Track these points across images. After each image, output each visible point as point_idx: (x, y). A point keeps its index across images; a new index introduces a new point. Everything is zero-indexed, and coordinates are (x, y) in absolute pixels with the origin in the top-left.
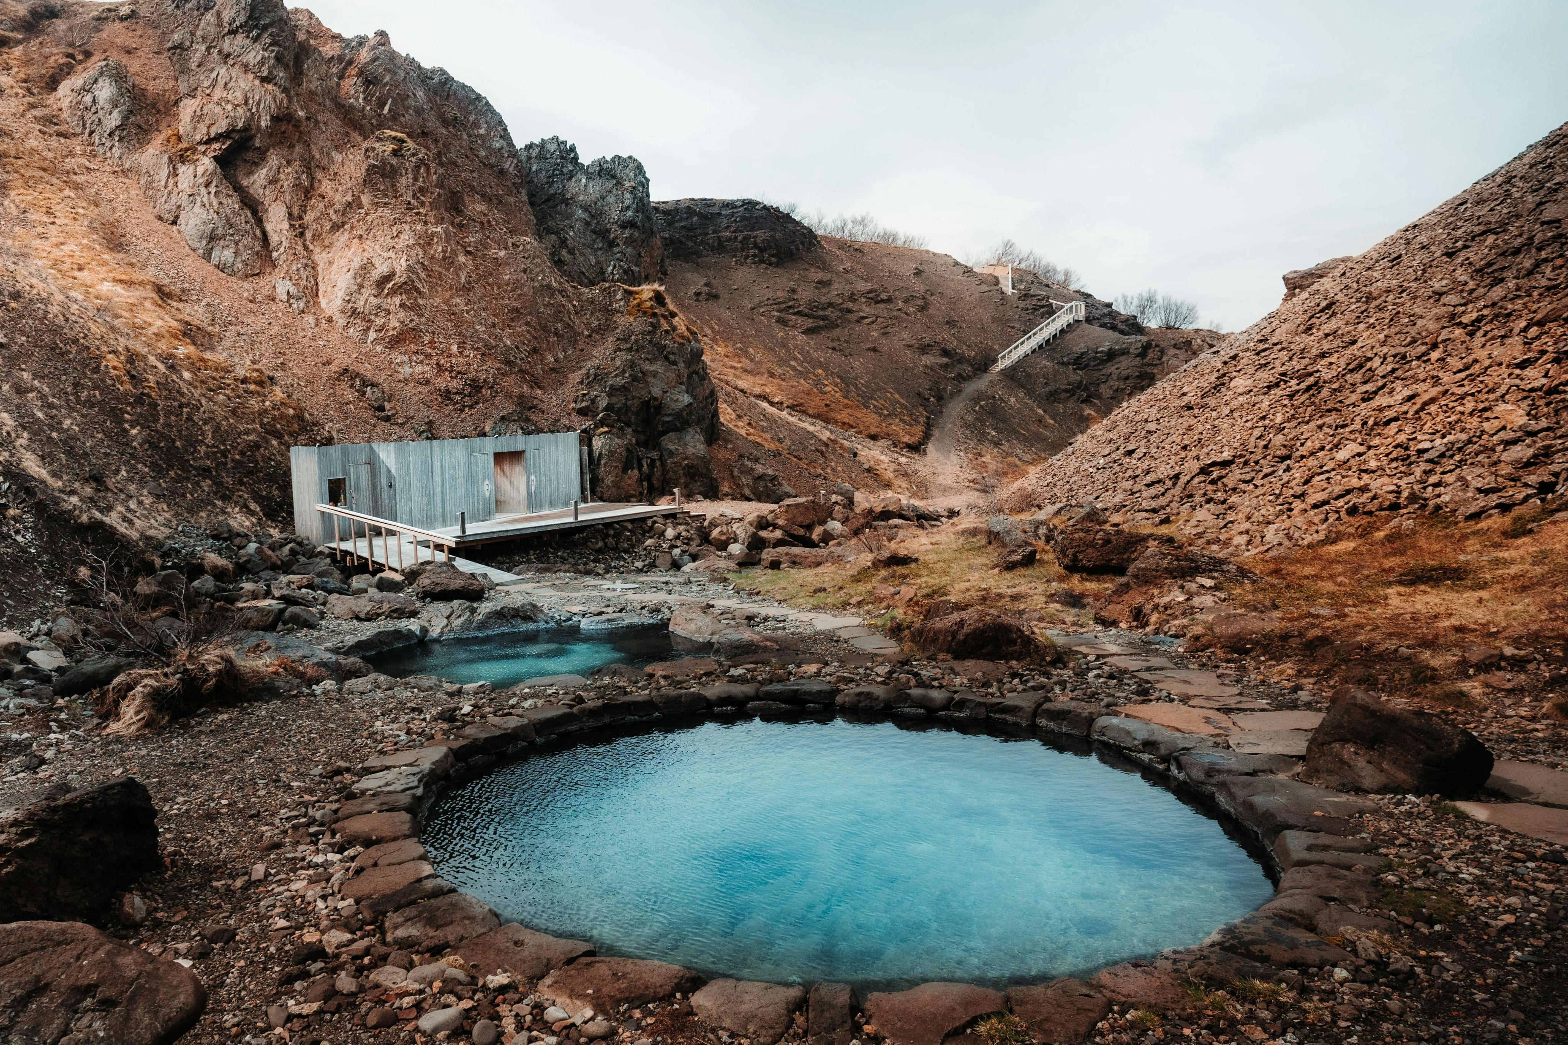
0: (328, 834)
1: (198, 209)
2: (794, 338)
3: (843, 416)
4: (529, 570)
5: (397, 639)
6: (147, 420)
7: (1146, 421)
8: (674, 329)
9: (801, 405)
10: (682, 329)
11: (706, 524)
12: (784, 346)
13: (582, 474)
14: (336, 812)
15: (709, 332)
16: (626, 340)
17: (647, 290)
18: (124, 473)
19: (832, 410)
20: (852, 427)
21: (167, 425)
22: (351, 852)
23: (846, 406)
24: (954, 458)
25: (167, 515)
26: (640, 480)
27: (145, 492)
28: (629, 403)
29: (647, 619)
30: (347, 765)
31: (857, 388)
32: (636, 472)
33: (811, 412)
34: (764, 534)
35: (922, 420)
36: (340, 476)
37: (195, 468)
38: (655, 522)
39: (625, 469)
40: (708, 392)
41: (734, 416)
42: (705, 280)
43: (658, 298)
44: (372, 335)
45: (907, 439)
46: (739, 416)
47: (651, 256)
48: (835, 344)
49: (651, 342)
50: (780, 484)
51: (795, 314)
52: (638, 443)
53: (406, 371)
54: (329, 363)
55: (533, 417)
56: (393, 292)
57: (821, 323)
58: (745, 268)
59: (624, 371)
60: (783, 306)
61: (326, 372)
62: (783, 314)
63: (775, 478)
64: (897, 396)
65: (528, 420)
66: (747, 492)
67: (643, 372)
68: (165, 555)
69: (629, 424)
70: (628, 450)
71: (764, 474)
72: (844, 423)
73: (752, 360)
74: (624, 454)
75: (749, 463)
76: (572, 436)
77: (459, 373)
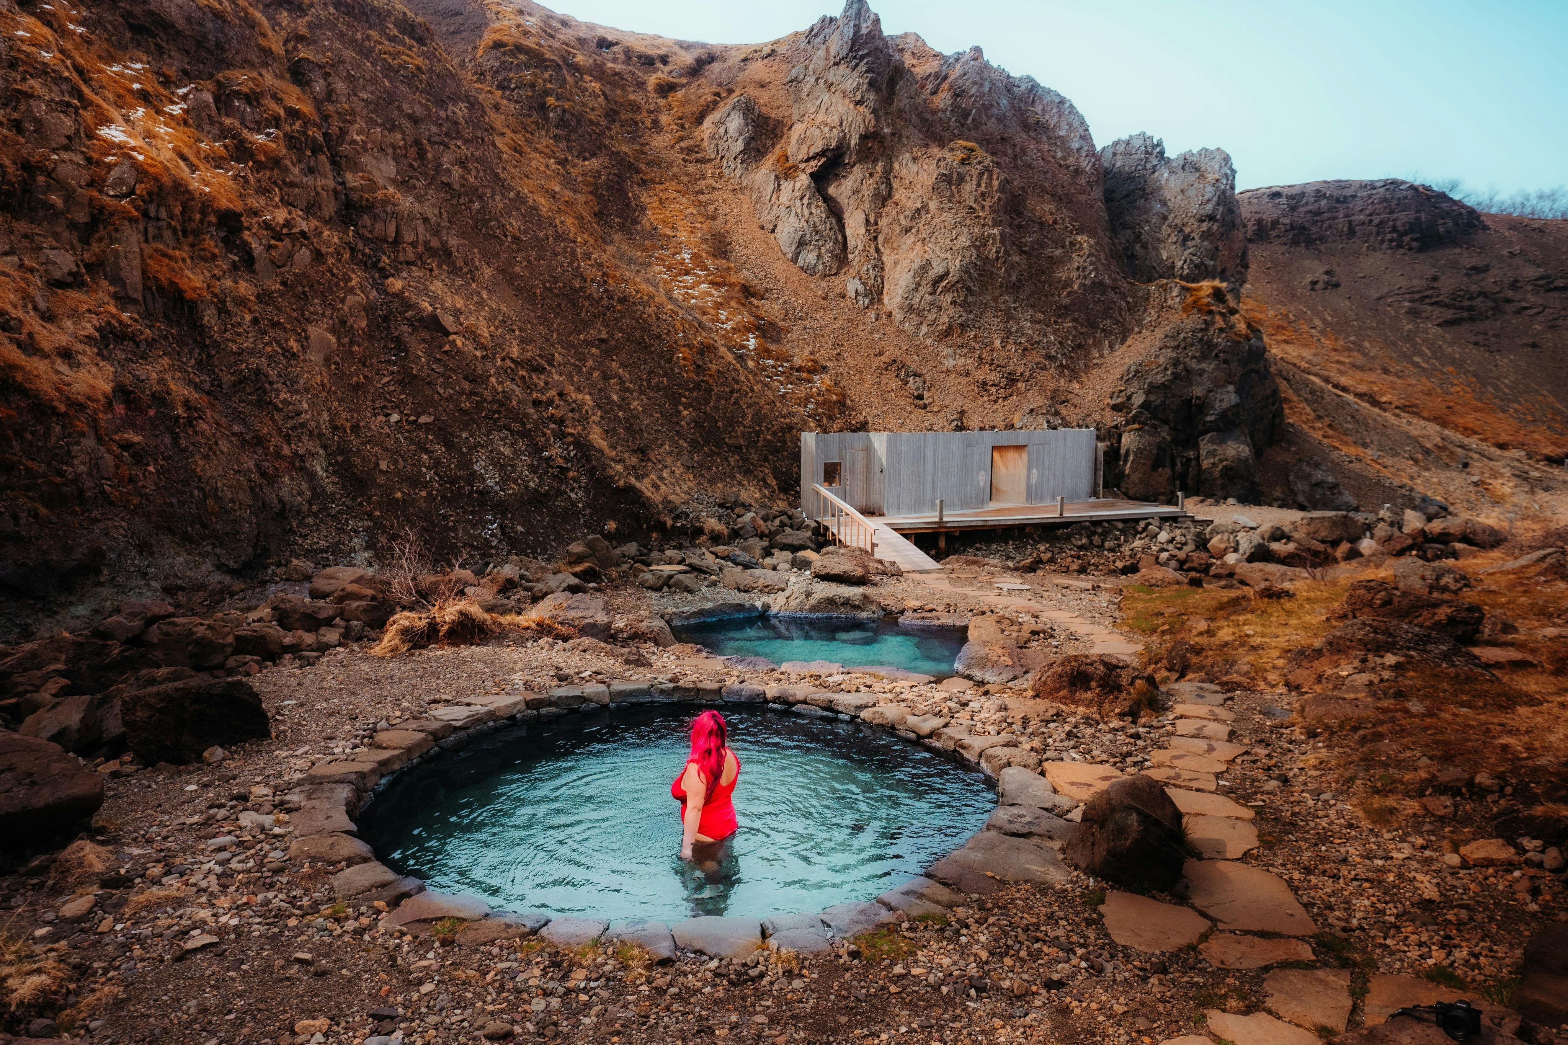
1: (792, 219)
2: (1426, 331)
3: (1470, 420)
4: (958, 561)
6: (699, 403)
8: (1232, 327)
9: (1416, 406)
10: (1242, 327)
11: (1210, 529)
12: (1409, 338)
13: (1096, 470)
15: (1318, 322)
16: (1174, 337)
17: (1206, 286)
19: (1454, 413)
20: (1475, 432)
21: (716, 408)
23: (1476, 410)
26: (1173, 479)
27: (679, 464)
28: (1168, 401)
31: (1496, 388)
32: (1168, 470)
33: (1425, 414)
36: (836, 460)
37: (728, 445)
38: (1150, 523)
39: (1155, 467)
40: (1269, 391)
41: (1313, 415)
42: (1326, 268)
43: (1218, 295)
44: (924, 329)
45: (1549, 450)
46: (1319, 418)
47: (1231, 249)
48: (1480, 338)
49: (1201, 339)
50: (1340, 493)
51: (1431, 304)
52: (1175, 441)
53: (949, 363)
54: (880, 354)
55: (1064, 411)
56: (946, 290)
57: (1465, 314)
58: (1378, 254)
59: (1166, 369)
60: (1417, 296)
61: (877, 362)
62: (1416, 305)
63: (1335, 486)
64: (1551, 399)
65: (1057, 413)
66: (1301, 499)
67: (1188, 371)
68: (677, 517)
69: (1165, 422)
70: (1160, 448)
71: (1323, 482)
72: (1466, 429)
73: (1365, 355)
74: (1155, 452)
75: (1307, 469)
76: (1087, 433)
77: (998, 366)
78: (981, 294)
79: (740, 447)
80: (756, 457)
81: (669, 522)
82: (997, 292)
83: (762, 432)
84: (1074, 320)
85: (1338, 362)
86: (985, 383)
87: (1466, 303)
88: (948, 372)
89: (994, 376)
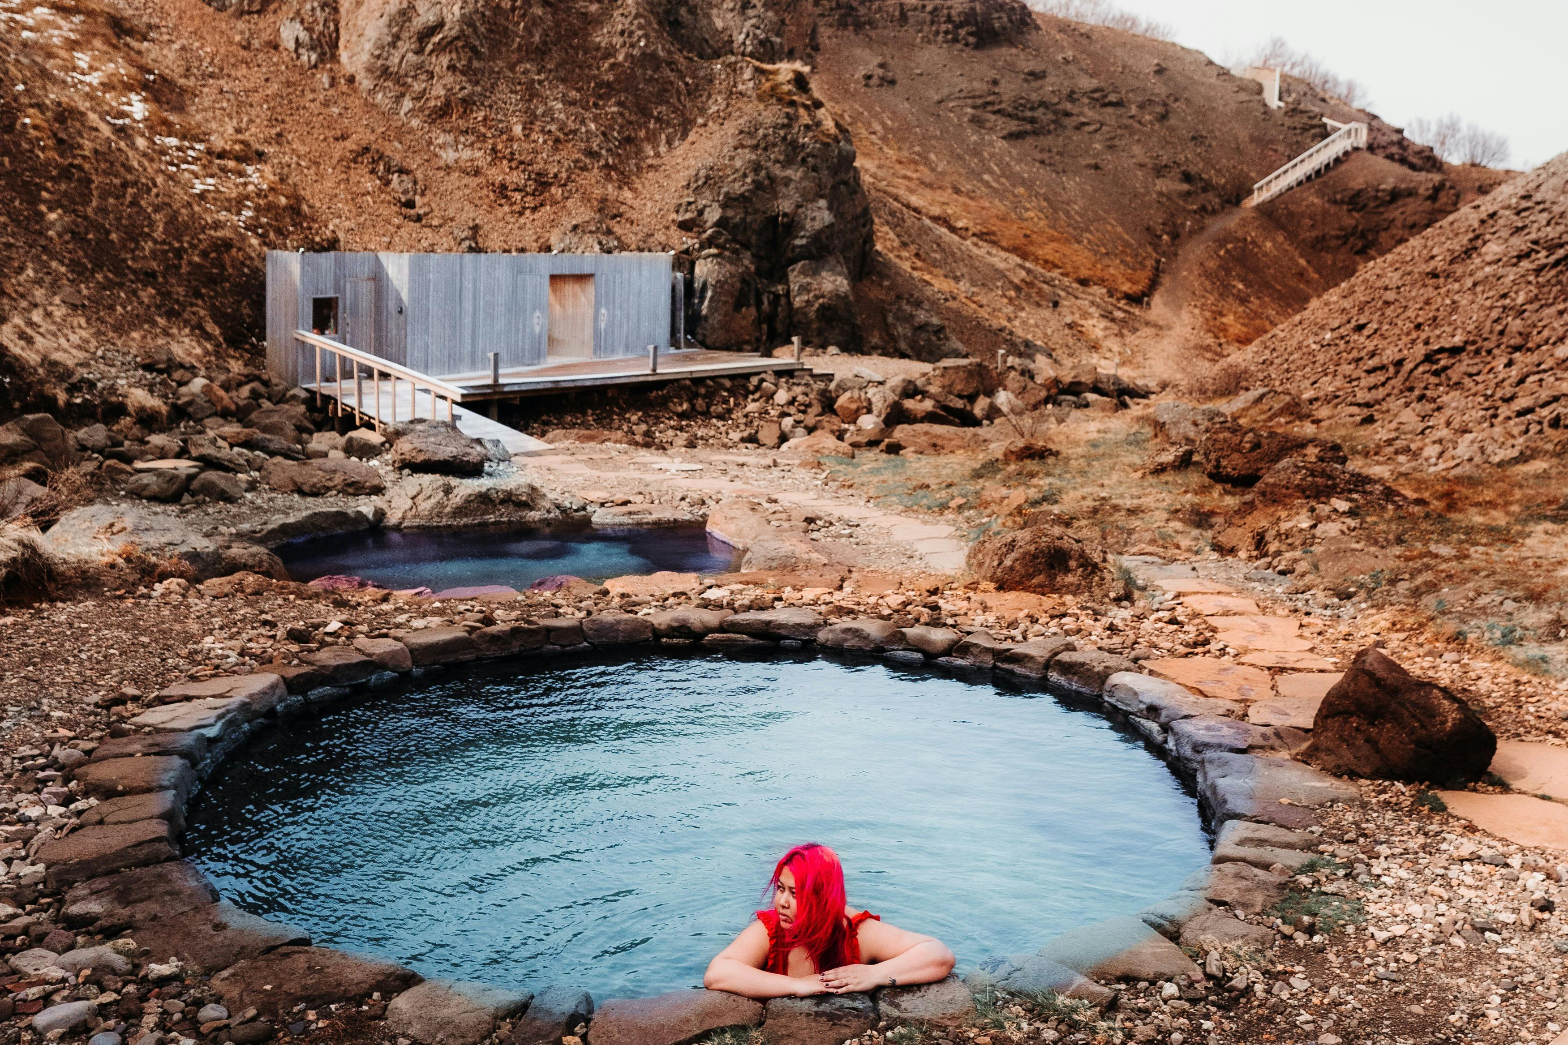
0: (60, 781)
2: (991, 144)
3: (1047, 251)
4: (566, 437)
5: (340, 524)
7: (1386, 288)
8: (819, 124)
9: (993, 233)
10: (829, 125)
11: (832, 386)
12: (976, 152)
13: (675, 310)
14: (89, 753)
15: (878, 127)
16: (751, 134)
17: (785, 70)
18: (30, 272)
19: (1032, 243)
20: (1056, 266)
21: (102, 211)
22: (79, 805)
23: (1052, 239)
24: (1185, 316)
25: (84, 334)
26: (758, 322)
27: (57, 301)
28: (749, 219)
29: (684, 513)
31: (1067, 213)
32: (753, 310)
33: (1004, 244)
34: (909, 404)
35: (1150, 263)
36: (333, 295)
38: (763, 380)
39: (737, 307)
40: (859, 209)
41: (896, 243)
42: (879, 60)
43: (800, 82)
44: (407, 104)
45: (1128, 288)
46: (904, 245)
47: (799, 25)
48: (1045, 156)
49: (784, 138)
50: (947, 339)
51: (994, 113)
52: (758, 272)
53: (449, 156)
54: (344, 137)
55: (617, 229)
56: (440, 48)
57: (1028, 127)
58: (933, 47)
59: (745, 175)
60: (979, 102)
61: (339, 150)
62: (979, 112)
63: (940, 329)
64: (1120, 229)
65: (609, 232)
66: (903, 346)
67: (771, 178)
68: (73, 389)
69: (746, 246)
70: (743, 281)
71: (927, 325)
72: (1046, 261)
73: (933, 170)
74: (738, 285)
75: (907, 308)
76: (665, 258)
77: (522, 163)
78: (492, 58)
79: (152, 275)
80: (181, 290)
81: (62, 397)
82: (514, 57)
83: (186, 250)
84: (619, 104)
85: (905, 177)
86: (503, 187)
87: (1028, 114)
88: (448, 169)
89: (516, 178)
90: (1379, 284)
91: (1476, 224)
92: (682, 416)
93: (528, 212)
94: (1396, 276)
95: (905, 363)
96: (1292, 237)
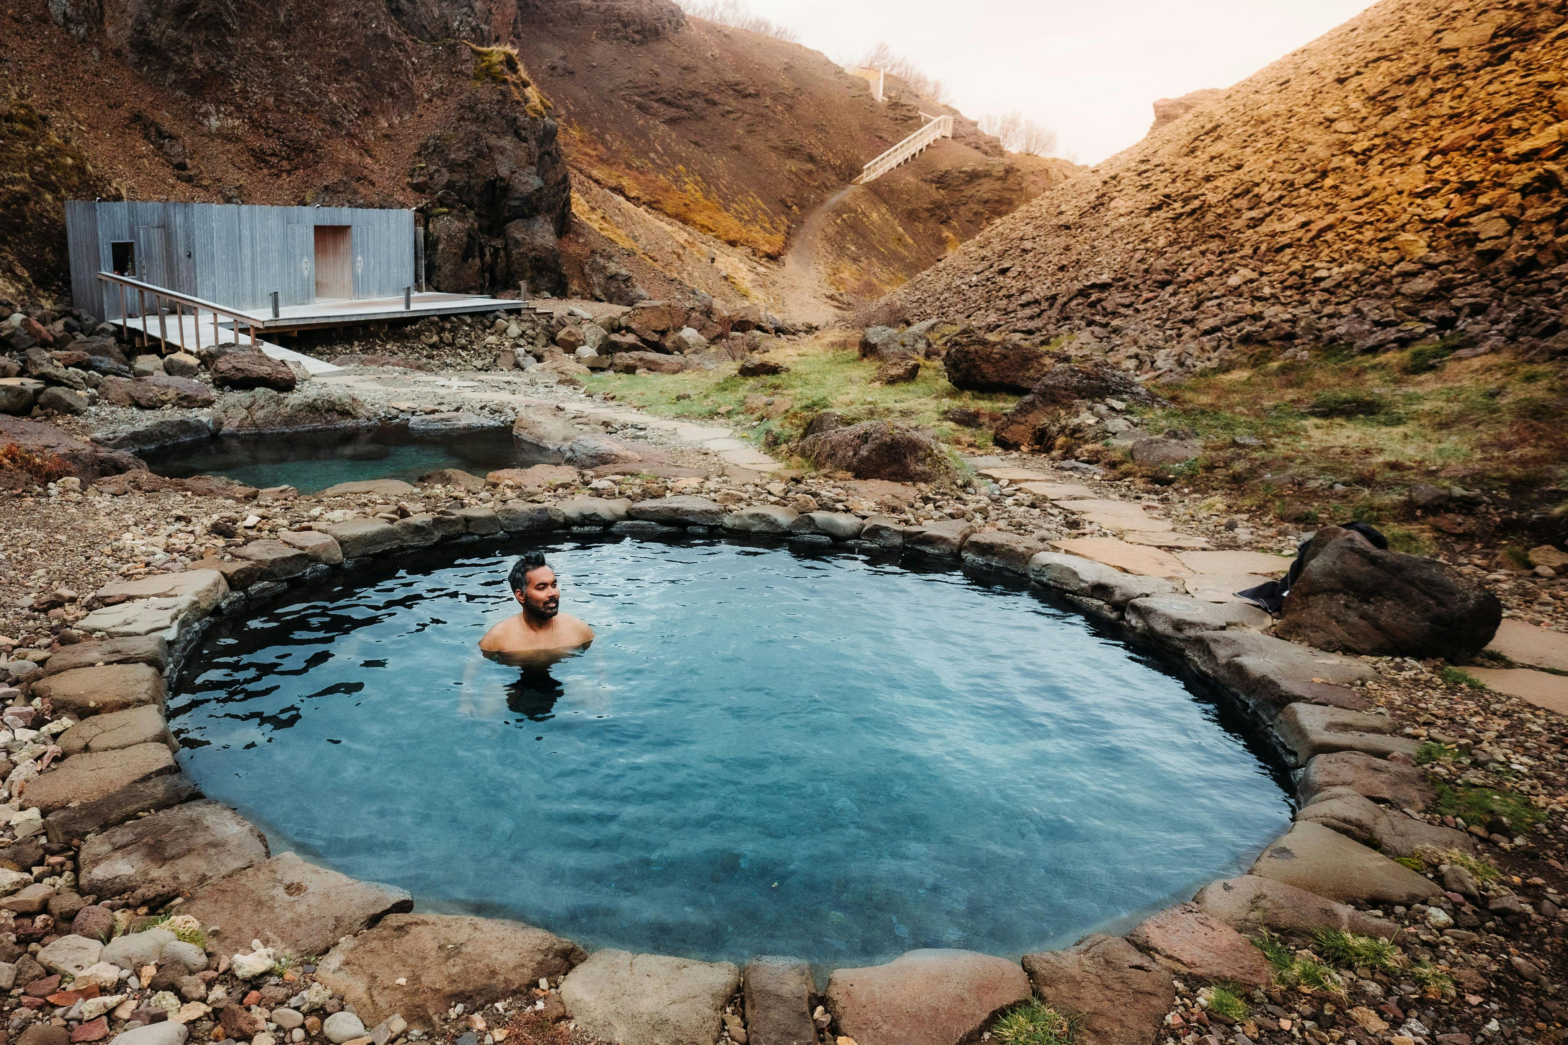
0: (21, 699)
2: (655, 128)
3: (702, 218)
4: (351, 362)
5: (184, 432)
7: (1022, 239)
9: (659, 202)
10: (535, 101)
11: (553, 322)
12: (643, 134)
13: (416, 258)
14: (41, 663)
19: (691, 211)
20: (710, 230)
22: (54, 727)
23: (707, 208)
24: (812, 272)
26: (482, 271)
28: (472, 182)
29: (487, 421)
30: (72, 593)
31: (718, 189)
32: (478, 261)
33: (669, 211)
35: (783, 229)
36: (127, 240)
38: (497, 317)
39: (465, 258)
40: (560, 176)
41: (587, 208)
44: (170, 76)
45: (766, 248)
46: (593, 209)
48: (698, 139)
50: (634, 286)
51: (656, 101)
52: (481, 228)
54: (117, 105)
55: (362, 190)
56: (196, 25)
57: (684, 114)
58: (605, 43)
59: (468, 144)
60: (644, 91)
61: (113, 116)
62: (644, 100)
63: (628, 279)
64: (759, 201)
66: (598, 292)
67: (489, 147)
69: (471, 206)
70: (469, 235)
71: (617, 274)
72: (703, 226)
73: (609, 148)
74: (465, 239)
75: (601, 261)
76: (408, 215)
77: (276, 131)
78: (243, 36)
84: (357, 80)
86: (262, 152)
87: (684, 102)
88: (211, 136)
89: (272, 144)
90: (1014, 235)
91: (1099, 185)
92: (433, 346)
93: (284, 175)
94: (1030, 228)
95: (605, 305)
96: (892, 208)
